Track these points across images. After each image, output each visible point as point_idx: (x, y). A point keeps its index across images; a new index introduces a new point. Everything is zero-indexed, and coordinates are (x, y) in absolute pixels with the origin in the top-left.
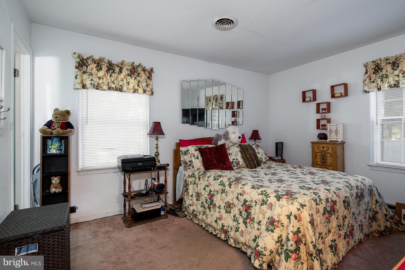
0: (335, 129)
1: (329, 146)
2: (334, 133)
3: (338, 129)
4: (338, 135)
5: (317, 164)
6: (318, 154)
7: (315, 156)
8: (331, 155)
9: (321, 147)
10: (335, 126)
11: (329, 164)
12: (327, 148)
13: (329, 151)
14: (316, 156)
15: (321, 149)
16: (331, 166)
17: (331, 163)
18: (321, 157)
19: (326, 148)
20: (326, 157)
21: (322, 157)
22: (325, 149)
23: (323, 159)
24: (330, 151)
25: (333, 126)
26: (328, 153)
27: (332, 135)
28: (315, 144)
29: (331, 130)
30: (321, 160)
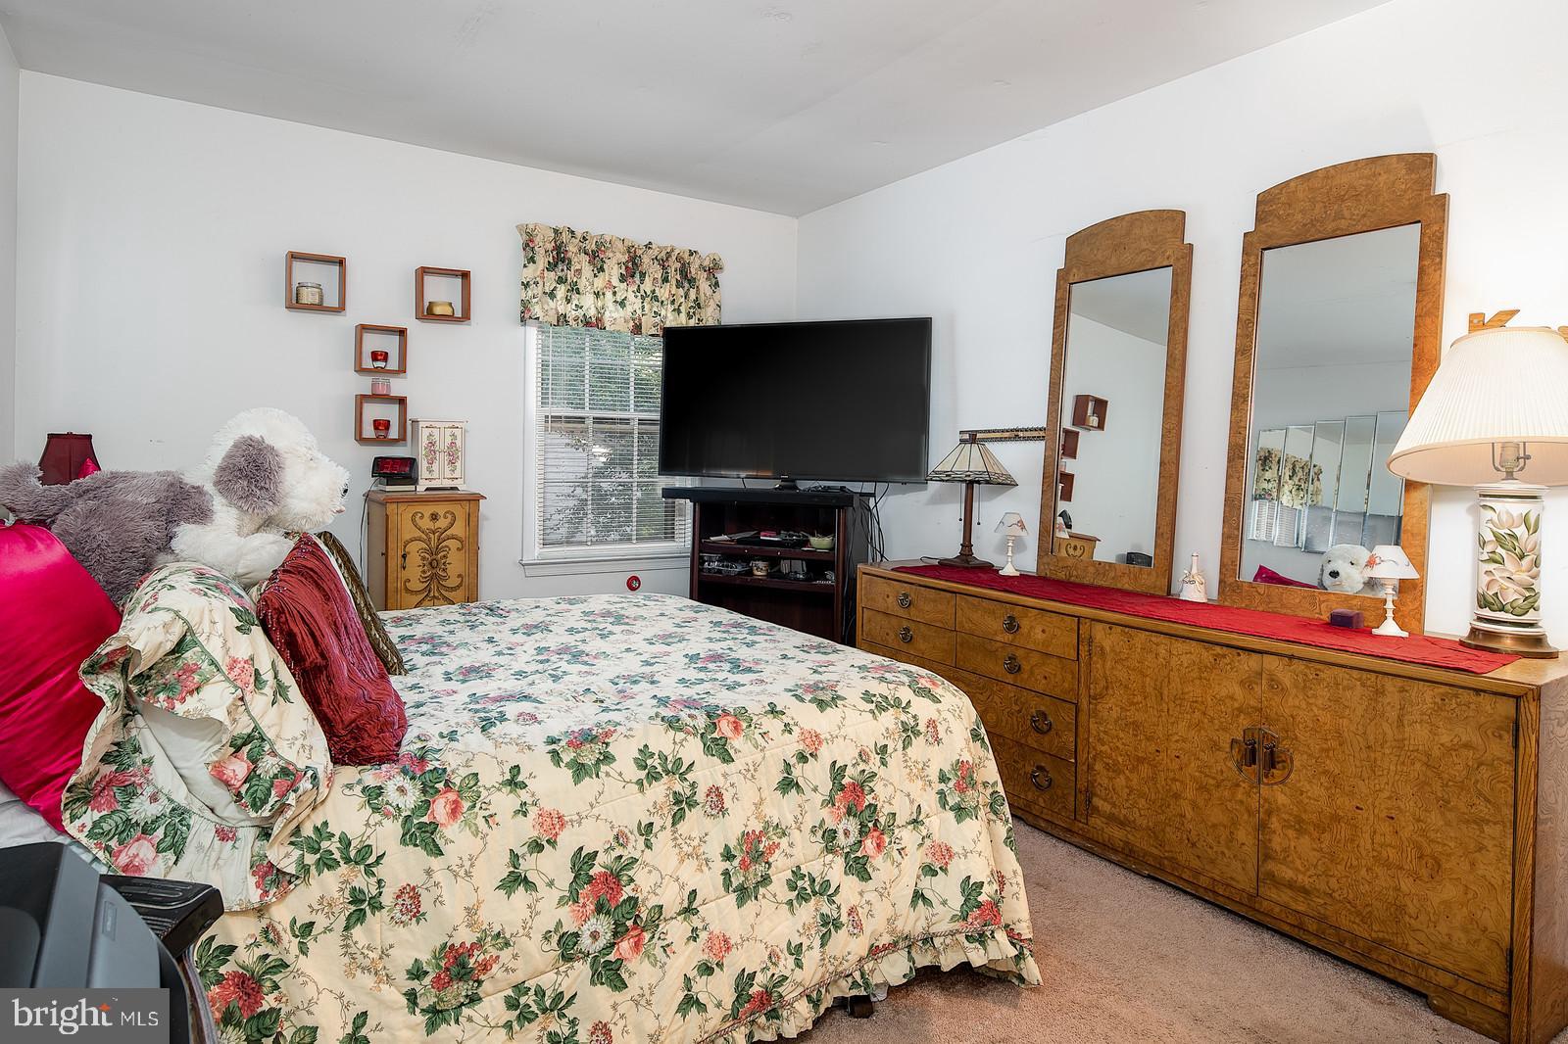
0: (448, 440)
1: (456, 509)
2: (442, 459)
3: (458, 443)
4: (458, 464)
5: (407, 590)
6: (414, 547)
7: (400, 559)
8: (462, 542)
9: (427, 515)
10: (448, 432)
11: (453, 582)
12: (449, 520)
13: (455, 530)
14: (404, 556)
15: (426, 523)
16: (458, 587)
17: (459, 576)
18: (424, 558)
19: (445, 517)
20: (442, 554)
21: (427, 556)
22: (442, 523)
23: (431, 564)
24: (458, 529)
25: (442, 430)
26: (453, 537)
27: (435, 467)
28: (400, 505)
29: (432, 444)
30: (424, 572)
